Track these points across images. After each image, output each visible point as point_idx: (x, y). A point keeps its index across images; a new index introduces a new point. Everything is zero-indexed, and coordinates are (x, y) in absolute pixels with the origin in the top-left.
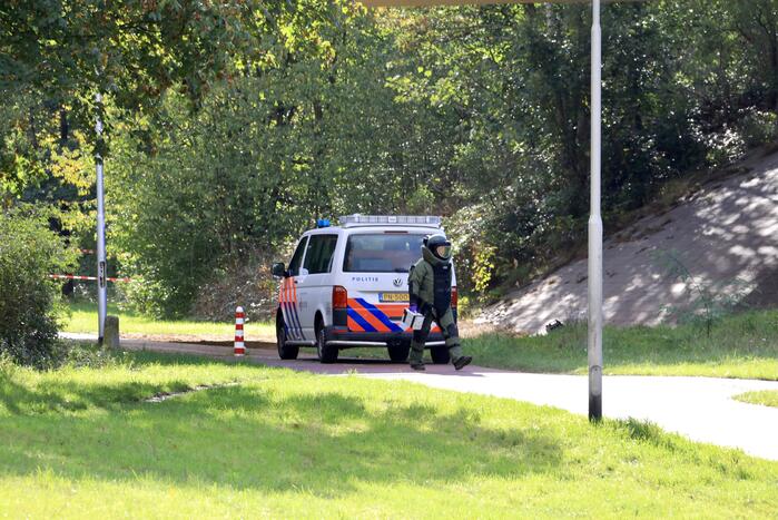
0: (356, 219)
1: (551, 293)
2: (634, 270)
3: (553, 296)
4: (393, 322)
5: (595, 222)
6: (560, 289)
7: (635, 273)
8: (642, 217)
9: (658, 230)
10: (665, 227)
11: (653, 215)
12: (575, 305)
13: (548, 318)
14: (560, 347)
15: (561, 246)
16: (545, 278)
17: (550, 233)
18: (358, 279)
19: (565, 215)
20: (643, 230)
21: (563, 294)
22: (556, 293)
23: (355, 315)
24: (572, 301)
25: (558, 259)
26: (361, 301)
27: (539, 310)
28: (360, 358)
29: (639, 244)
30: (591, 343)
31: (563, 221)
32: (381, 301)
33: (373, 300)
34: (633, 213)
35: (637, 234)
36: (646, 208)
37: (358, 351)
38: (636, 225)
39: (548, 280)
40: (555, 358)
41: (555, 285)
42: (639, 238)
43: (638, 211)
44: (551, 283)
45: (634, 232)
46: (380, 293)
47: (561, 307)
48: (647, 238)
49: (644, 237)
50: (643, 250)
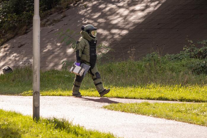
2: (47, 41)
3: (6, 54)
5: (37, 18)
6: (10, 51)
7: (48, 43)
8: (51, 14)
9: (59, 21)
10: (63, 19)
11: (57, 13)
12: (17, 59)
14: (13, 81)
15: (10, 29)
16: (2, 45)
17: (4, 22)
19: (12, 13)
20: (52, 21)
21: (11, 53)
22: (8, 52)
24: (16, 57)
25: (8, 35)
29: (50, 27)
31: (11, 16)
34: (46, 12)
35: (49, 23)
36: (53, 10)
38: (48, 18)
39: (3, 46)
40: (11, 87)
41: (7, 49)
42: (49, 25)
43: (49, 11)
44: (5, 48)
45: (47, 22)
47: (10, 60)
48: (53, 25)
49: (52, 25)
50: (52, 31)
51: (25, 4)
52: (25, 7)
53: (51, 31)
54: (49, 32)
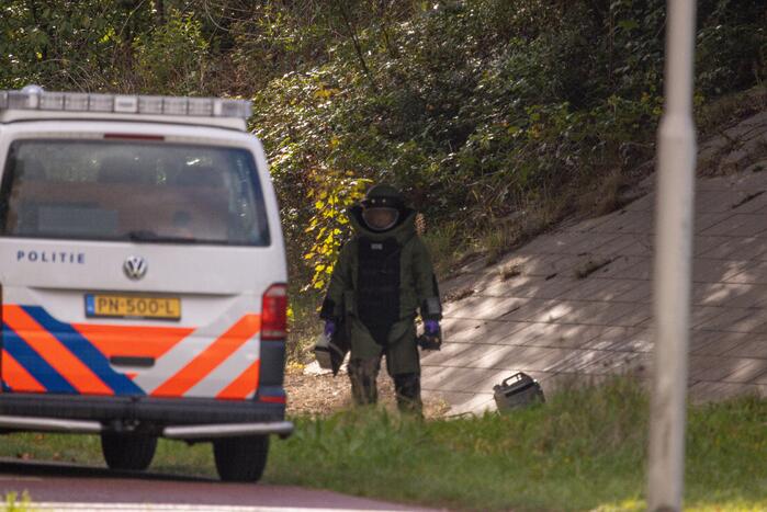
0: (33, 102)
1: (511, 301)
2: (724, 250)
3: (515, 309)
4: (120, 370)
5: (677, 132)
6: (532, 292)
7: (727, 258)
8: (750, 113)
12: (570, 333)
13: (497, 368)
14: (547, 446)
15: (536, 182)
16: (492, 263)
17: (509, 146)
18: (33, 256)
19: (548, 101)
20: (751, 147)
21: (539, 304)
22: (524, 301)
23: (22, 350)
24: (563, 323)
25: (530, 214)
26: (38, 315)
27: (477, 344)
28: (26, 459)
29: (743, 181)
30: (656, 448)
31: (544, 118)
32: (89, 315)
33: (69, 312)
34: (725, 101)
35: (736, 156)
36: (759, 91)
37: (20, 440)
38: (733, 133)
39: (501, 268)
40: (537, 477)
41: (519, 282)
42: (738, 167)
43: (739, 96)
44: (509, 276)
45: (727, 150)
46: (89, 295)
47: (537, 337)
48: (759, 169)
49: (754, 166)
50: (751, 198)
51: (618, 57)
52: (618, 70)
53: (744, 202)
54: (734, 207)
